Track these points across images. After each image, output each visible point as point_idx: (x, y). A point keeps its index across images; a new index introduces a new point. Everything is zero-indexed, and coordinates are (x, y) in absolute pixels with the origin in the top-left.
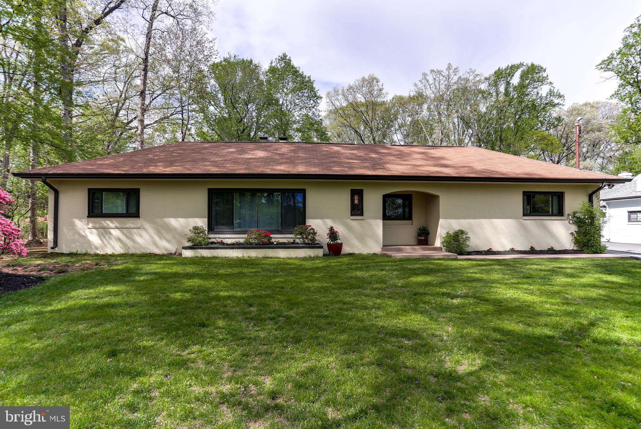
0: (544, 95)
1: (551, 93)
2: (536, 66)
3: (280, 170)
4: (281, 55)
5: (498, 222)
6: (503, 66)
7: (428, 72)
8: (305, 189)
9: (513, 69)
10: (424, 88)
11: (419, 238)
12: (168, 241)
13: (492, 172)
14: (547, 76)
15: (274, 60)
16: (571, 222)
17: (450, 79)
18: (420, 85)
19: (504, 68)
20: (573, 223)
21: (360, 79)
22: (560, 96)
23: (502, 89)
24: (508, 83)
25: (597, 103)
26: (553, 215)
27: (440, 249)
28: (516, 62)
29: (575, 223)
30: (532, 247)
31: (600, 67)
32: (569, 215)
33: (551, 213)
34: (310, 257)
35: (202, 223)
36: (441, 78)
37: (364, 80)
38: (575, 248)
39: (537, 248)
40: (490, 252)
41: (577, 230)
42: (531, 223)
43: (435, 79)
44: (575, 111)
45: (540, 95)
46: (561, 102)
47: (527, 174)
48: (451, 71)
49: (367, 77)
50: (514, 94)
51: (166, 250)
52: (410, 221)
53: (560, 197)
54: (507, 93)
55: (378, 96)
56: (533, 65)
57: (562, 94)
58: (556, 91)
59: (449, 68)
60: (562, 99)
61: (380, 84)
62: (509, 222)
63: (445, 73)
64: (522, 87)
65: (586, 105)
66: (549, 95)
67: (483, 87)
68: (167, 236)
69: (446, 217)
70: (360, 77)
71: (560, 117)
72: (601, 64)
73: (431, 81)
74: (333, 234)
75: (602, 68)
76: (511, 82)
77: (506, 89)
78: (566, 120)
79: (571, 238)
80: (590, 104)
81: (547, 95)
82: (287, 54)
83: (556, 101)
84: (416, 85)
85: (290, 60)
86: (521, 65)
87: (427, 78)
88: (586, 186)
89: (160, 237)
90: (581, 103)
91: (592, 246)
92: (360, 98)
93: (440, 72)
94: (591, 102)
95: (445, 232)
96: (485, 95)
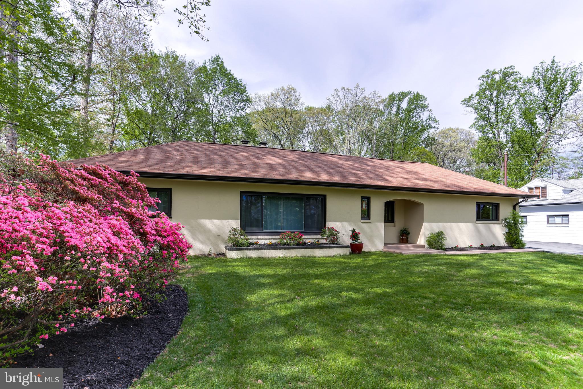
0: (424, 119)
1: (430, 118)
2: (420, 96)
3: (308, 177)
4: (214, 56)
5: (462, 225)
6: (397, 92)
7: (340, 89)
8: (326, 195)
9: (403, 95)
10: (335, 102)
11: (401, 237)
12: (202, 242)
13: (458, 186)
14: (428, 104)
15: (207, 61)
16: (503, 225)
17: (357, 98)
18: (332, 99)
19: (397, 94)
20: (505, 226)
21: (279, 89)
22: (436, 121)
23: (394, 110)
24: (399, 106)
25: (457, 129)
26: (492, 220)
27: (423, 247)
28: (406, 90)
29: (506, 226)
30: (482, 244)
31: (463, 102)
32: (502, 220)
33: (491, 218)
34: (340, 255)
35: (235, 224)
36: (350, 95)
37: (283, 90)
38: (506, 245)
39: (485, 245)
40: (457, 249)
41: (507, 231)
42: (482, 226)
43: (345, 95)
44: (443, 133)
45: (421, 118)
46: (436, 126)
47: (480, 189)
48: (358, 91)
49: (285, 87)
50: (402, 115)
51: (201, 251)
52: (392, 224)
53: (497, 206)
54: (397, 114)
55: (296, 105)
56: (418, 94)
57: (437, 120)
58: (433, 117)
59: (357, 87)
60: (437, 123)
61: (297, 94)
62: (470, 225)
63: (354, 92)
64: (409, 110)
65: (450, 129)
66: (428, 120)
67: (381, 107)
68: (200, 237)
69: (429, 221)
70: (279, 87)
71: (435, 138)
72: (464, 101)
73: (342, 97)
74: (355, 236)
75: (464, 104)
76: (401, 105)
77: (398, 111)
78: (439, 140)
79: (504, 237)
80: (452, 129)
81: (427, 119)
82: (220, 56)
83: (433, 125)
84: (328, 99)
85: (222, 62)
86: (410, 93)
87: (339, 93)
88: (512, 199)
89: (194, 239)
90: (447, 128)
91: (518, 244)
92: (279, 105)
93: (349, 90)
94: (454, 128)
95: (429, 233)
96: (380, 113)
